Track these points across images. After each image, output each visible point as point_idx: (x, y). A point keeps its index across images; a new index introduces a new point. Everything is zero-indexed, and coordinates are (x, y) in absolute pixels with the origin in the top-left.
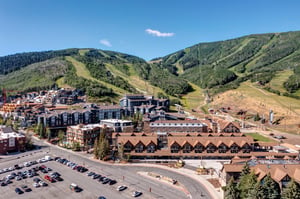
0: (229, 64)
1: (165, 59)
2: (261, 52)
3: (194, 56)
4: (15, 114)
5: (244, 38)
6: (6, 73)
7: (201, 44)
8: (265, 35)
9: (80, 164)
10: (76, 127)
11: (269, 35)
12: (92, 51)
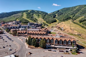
0: (70, 14)
1: (53, 13)
2: (81, 11)
3: (62, 12)
4: (4, 27)
5: (77, 6)
6: (7, 17)
7: (64, 8)
8: (83, 5)
9: (8, 36)
10: (12, 29)
11: (84, 5)
12: (32, 10)
